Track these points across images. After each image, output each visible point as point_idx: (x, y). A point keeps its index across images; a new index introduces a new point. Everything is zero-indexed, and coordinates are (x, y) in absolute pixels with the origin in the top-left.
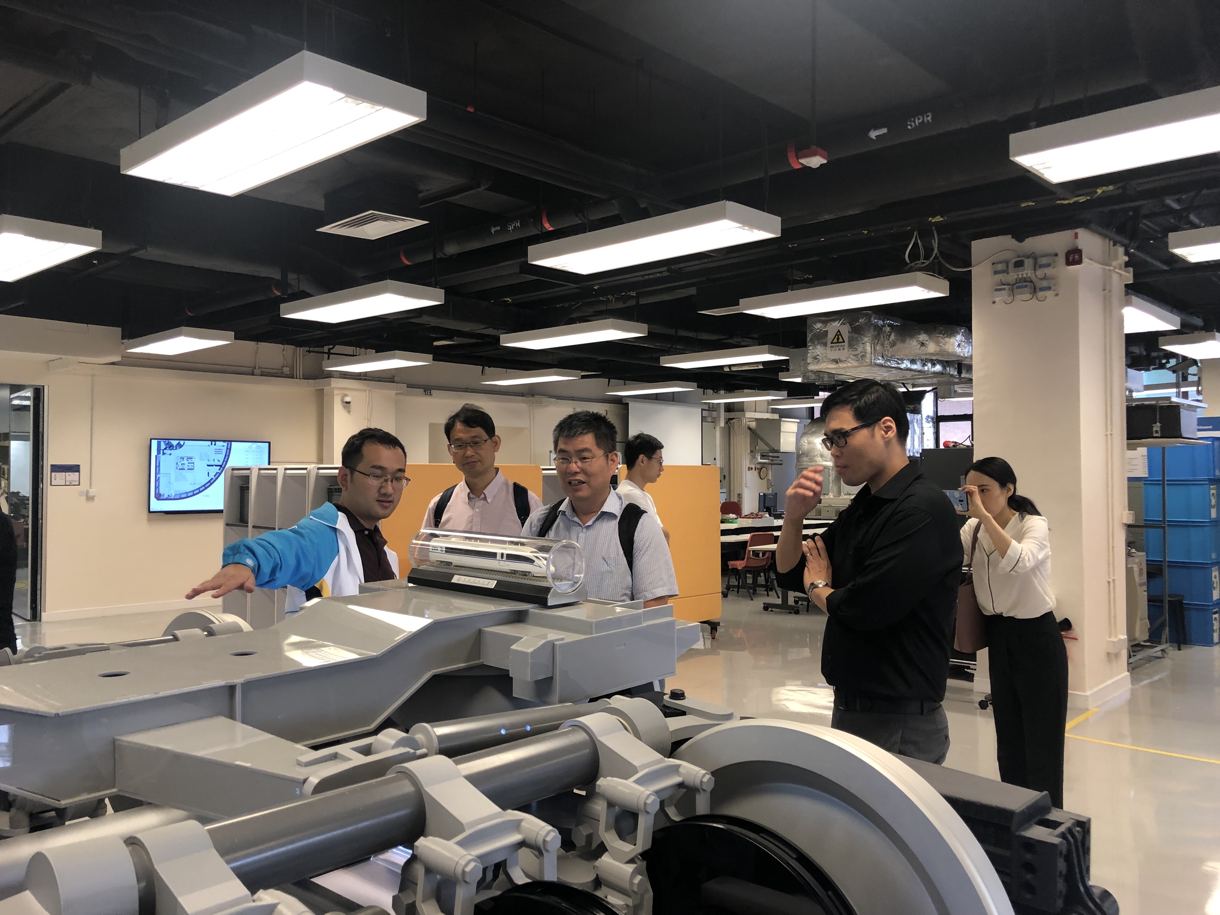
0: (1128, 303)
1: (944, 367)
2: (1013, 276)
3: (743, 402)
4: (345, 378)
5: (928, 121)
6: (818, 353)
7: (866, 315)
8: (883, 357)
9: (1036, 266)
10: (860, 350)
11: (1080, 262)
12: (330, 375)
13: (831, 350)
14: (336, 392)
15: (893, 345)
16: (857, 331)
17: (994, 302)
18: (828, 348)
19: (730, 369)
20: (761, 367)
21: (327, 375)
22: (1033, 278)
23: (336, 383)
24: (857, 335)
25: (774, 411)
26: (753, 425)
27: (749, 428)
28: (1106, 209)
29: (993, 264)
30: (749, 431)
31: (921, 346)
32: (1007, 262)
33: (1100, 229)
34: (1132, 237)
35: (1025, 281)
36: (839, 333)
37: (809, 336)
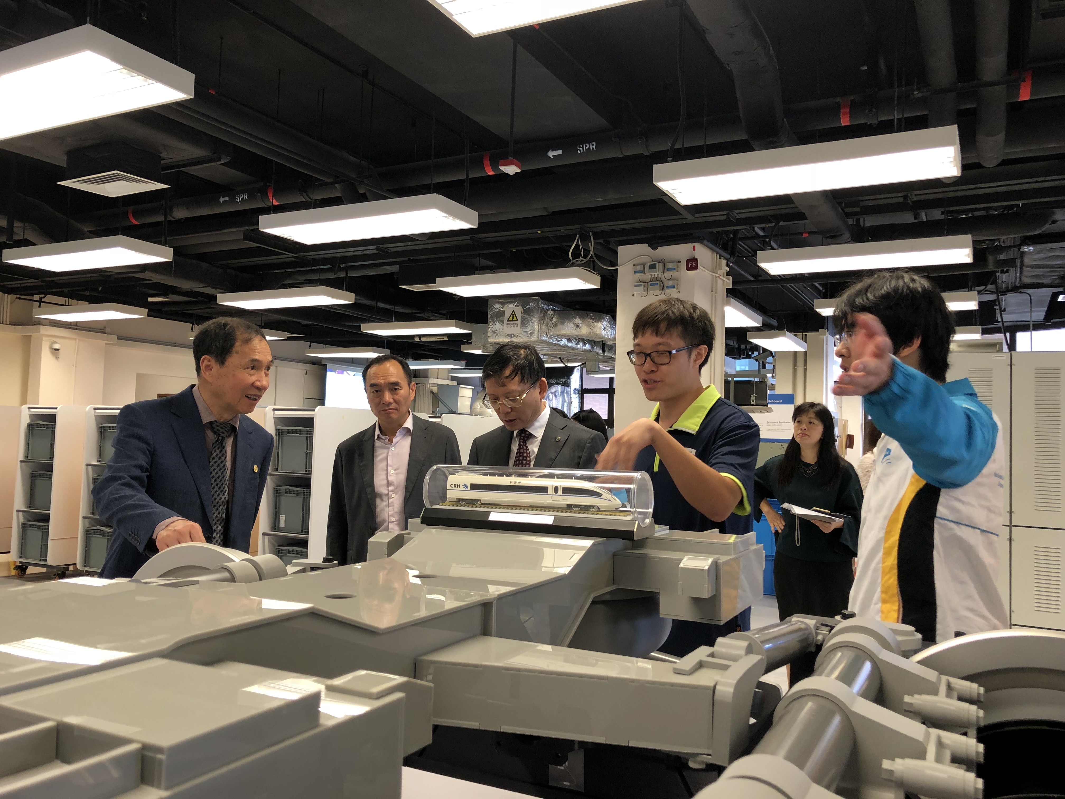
0: (728, 304)
1: (592, 347)
2: (648, 275)
3: (428, 369)
4: (55, 326)
5: (593, 148)
6: (497, 329)
7: (536, 300)
8: (547, 335)
9: (665, 269)
10: (530, 327)
11: (696, 268)
12: (39, 323)
13: (507, 327)
14: (44, 338)
15: (555, 326)
16: (527, 312)
17: (633, 295)
18: (505, 325)
19: (420, 339)
20: (446, 339)
21: (35, 322)
22: (663, 278)
23: (45, 330)
24: (527, 316)
25: (453, 379)
26: (435, 389)
27: (432, 392)
28: (715, 230)
29: (634, 265)
30: (432, 394)
31: (576, 327)
32: (644, 265)
33: (711, 245)
34: (732, 254)
35: (657, 281)
36: (513, 313)
37: (490, 314)
